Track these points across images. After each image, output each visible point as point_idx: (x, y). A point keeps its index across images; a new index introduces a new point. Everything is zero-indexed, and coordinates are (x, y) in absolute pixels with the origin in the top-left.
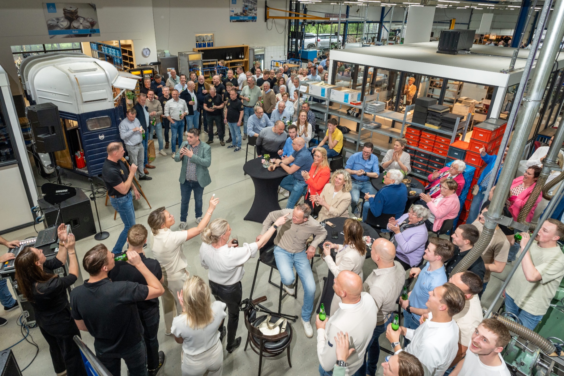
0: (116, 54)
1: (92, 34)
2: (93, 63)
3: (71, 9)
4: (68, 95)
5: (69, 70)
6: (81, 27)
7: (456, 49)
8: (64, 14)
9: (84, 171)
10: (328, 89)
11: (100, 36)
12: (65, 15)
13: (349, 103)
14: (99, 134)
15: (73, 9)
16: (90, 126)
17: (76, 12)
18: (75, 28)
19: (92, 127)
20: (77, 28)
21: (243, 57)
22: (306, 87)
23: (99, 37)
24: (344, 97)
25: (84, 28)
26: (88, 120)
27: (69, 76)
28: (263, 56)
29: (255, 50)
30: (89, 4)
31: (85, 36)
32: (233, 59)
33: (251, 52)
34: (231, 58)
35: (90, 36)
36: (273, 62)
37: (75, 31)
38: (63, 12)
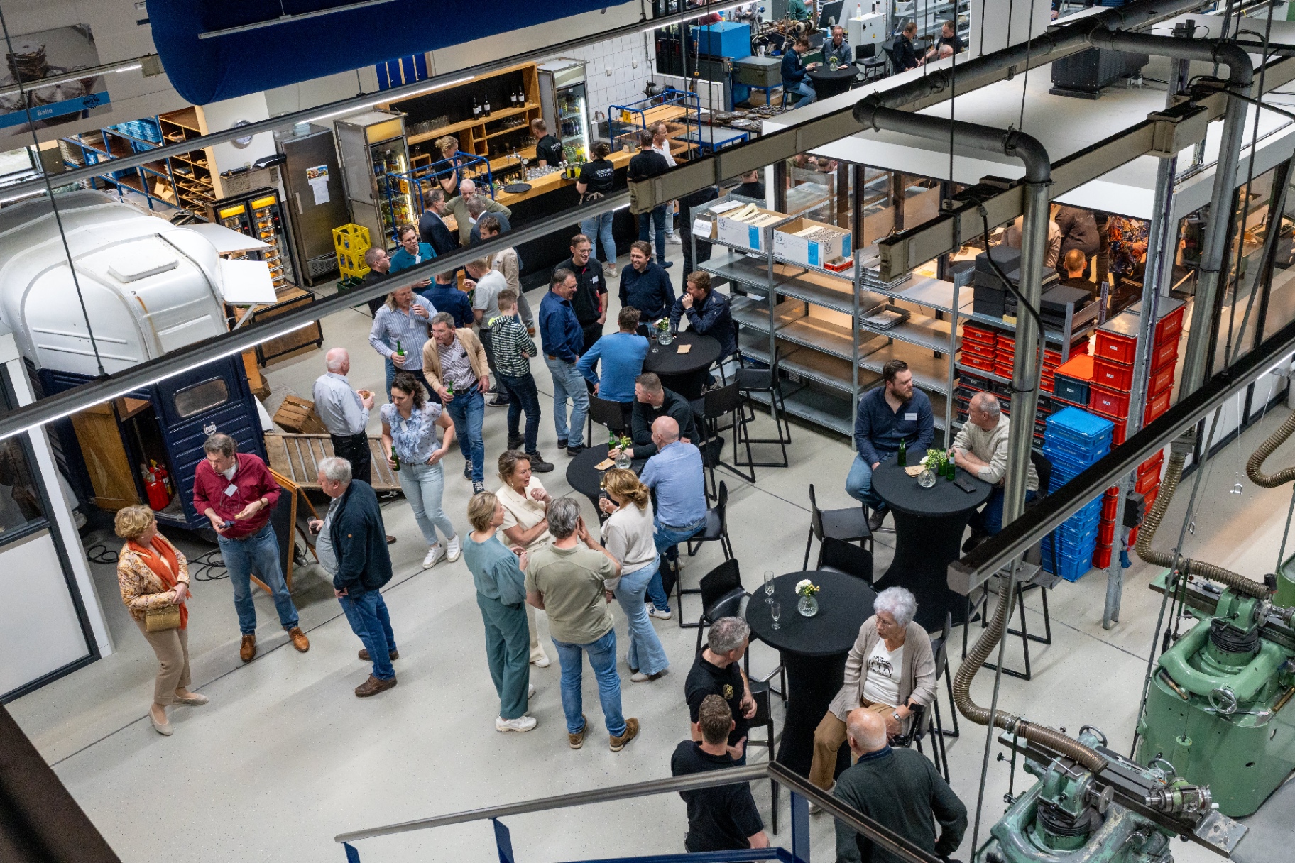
0: (144, 136)
1: (91, 111)
2: (154, 238)
3: (27, 52)
4: (124, 341)
5: (109, 273)
6: (59, 97)
7: (1096, 83)
8: (11, 67)
9: (171, 516)
10: (766, 230)
11: (110, 110)
12: (14, 73)
13: (822, 267)
14: (203, 423)
15: (32, 49)
16: (183, 409)
17: (40, 57)
18: (43, 101)
19: (187, 409)
20: (47, 102)
21: (522, 98)
22: (709, 224)
23: (109, 114)
24: (807, 251)
25: (66, 98)
26: (177, 394)
27: (121, 296)
28: (581, 88)
29: (557, 75)
30: (74, 27)
31: (72, 117)
32: (493, 110)
33: (545, 80)
34: (487, 107)
35: (85, 115)
36: (613, 110)
37: (42, 109)
38: (7, 63)
